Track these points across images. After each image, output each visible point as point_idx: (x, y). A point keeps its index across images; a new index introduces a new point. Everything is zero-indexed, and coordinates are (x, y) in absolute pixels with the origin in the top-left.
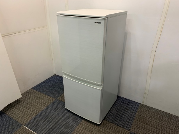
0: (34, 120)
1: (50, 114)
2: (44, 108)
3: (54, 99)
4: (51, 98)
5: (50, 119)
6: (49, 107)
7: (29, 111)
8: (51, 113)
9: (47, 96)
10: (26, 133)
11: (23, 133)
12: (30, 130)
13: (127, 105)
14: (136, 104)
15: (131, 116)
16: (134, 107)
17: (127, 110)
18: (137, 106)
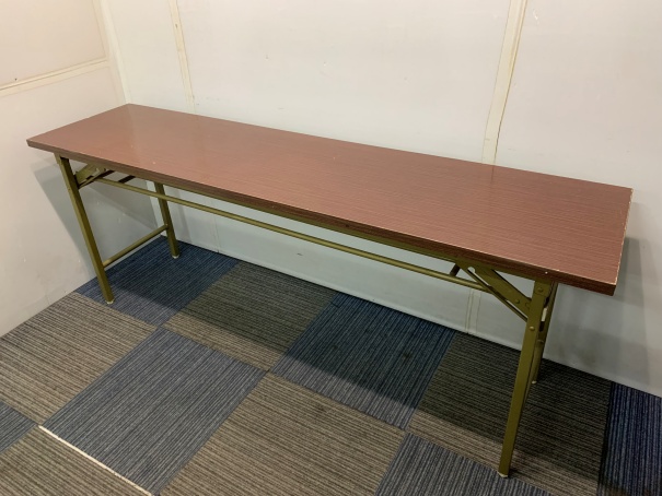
0: (78, 404)
1: (134, 382)
2: (112, 362)
3: (153, 328)
4: (141, 324)
5: (132, 400)
6: (130, 359)
7: (61, 375)
8: (139, 378)
9: (127, 318)
10: (46, 452)
11: (35, 451)
12: (60, 439)
13: (409, 340)
14: (443, 334)
15: (418, 378)
16: (433, 345)
17: (407, 357)
18: (444, 340)
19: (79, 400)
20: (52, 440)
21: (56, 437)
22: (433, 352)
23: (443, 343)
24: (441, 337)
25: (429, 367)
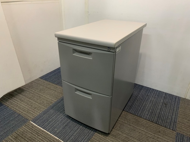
2: (55, 101)
7: (37, 104)
9: (59, 87)
10: (33, 131)
11: (29, 130)
12: (38, 127)
13: (164, 99)
14: (176, 98)
15: (173, 112)
16: (174, 101)
17: (166, 105)
18: (177, 100)
19: (45, 113)
20: (35, 127)
21: (37, 126)
22: (175, 103)
23: (177, 101)
24: (176, 99)
25: (176, 108)
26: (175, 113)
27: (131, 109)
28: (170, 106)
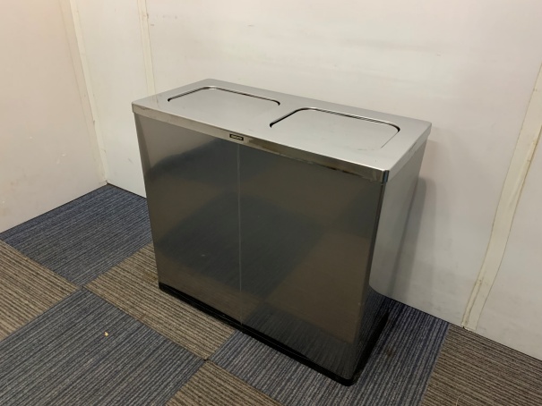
1: (31, 360)
2: (11, 329)
3: (74, 288)
4: (61, 282)
5: (22, 387)
6: (36, 326)
8: (38, 355)
9: (45, 272)
13: (391, 331)
14: (432, 325)
15: (406, 388)
16: (421, 341)
17: (389, 355)
18: (435, 334)
22: (422, 350)
23: (433, 338)
24: (430, 330)
25: (420, 372)
26: (413, 391)
27: (263, 372)
28: (403, 362)
